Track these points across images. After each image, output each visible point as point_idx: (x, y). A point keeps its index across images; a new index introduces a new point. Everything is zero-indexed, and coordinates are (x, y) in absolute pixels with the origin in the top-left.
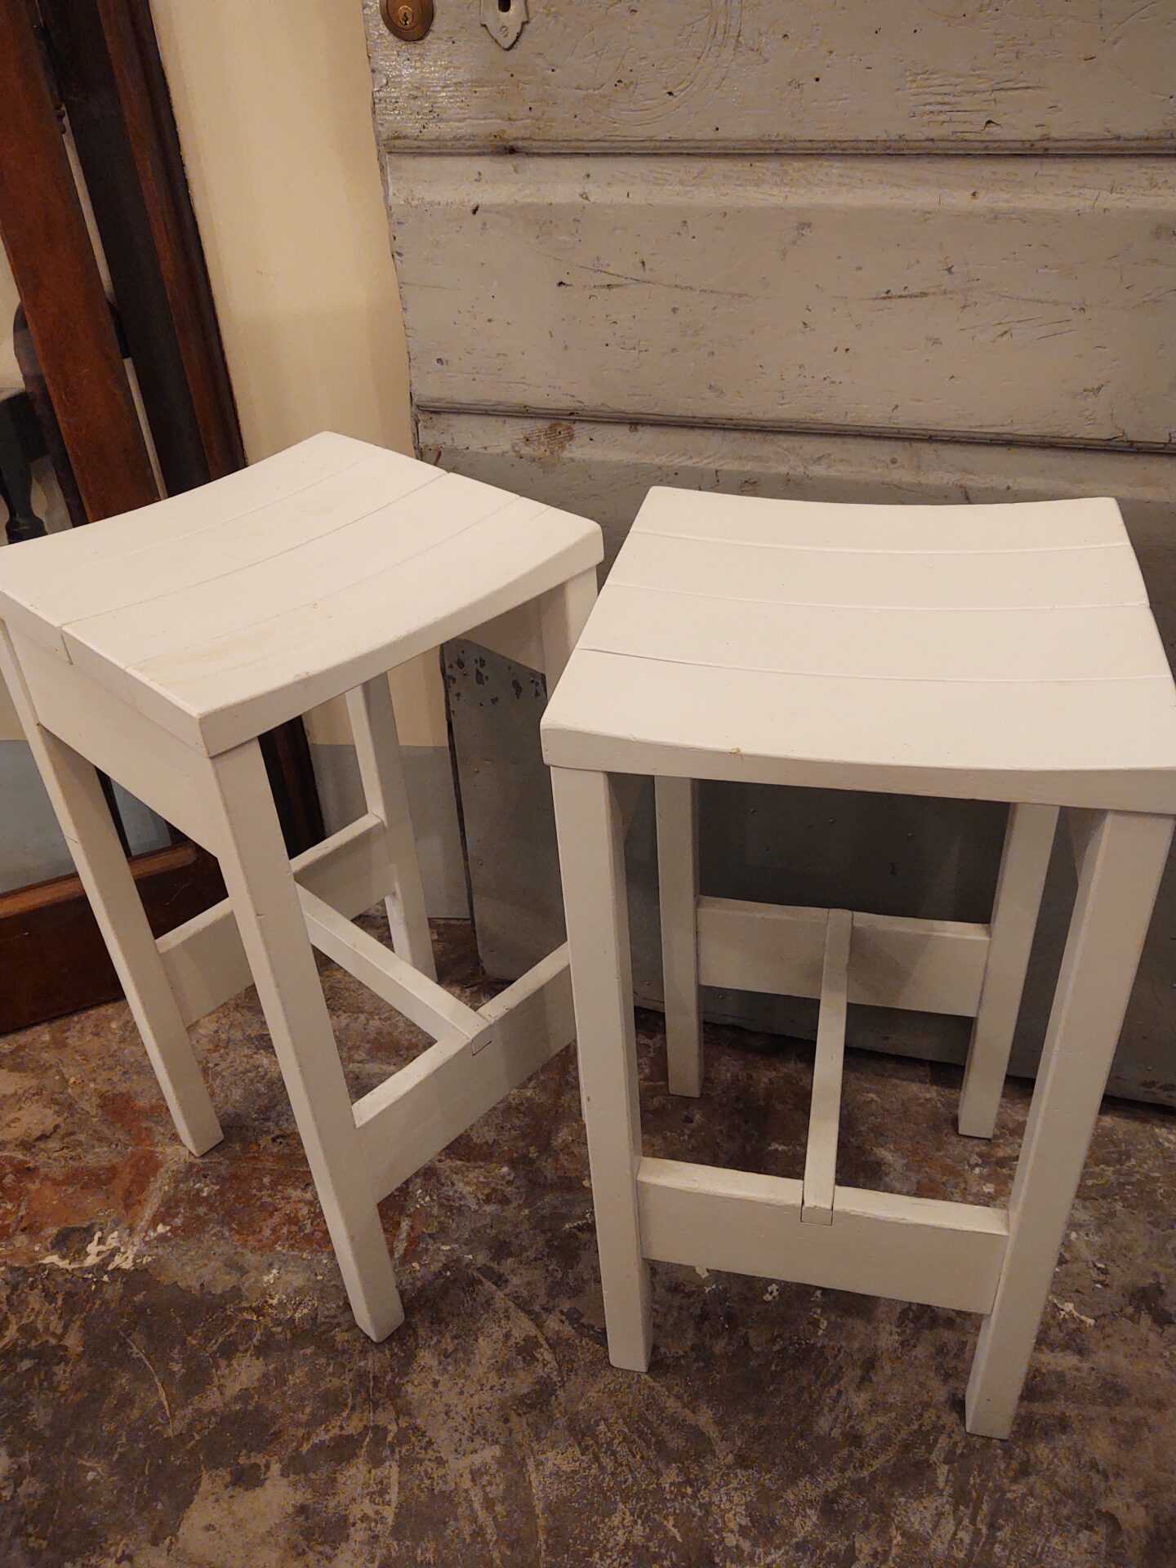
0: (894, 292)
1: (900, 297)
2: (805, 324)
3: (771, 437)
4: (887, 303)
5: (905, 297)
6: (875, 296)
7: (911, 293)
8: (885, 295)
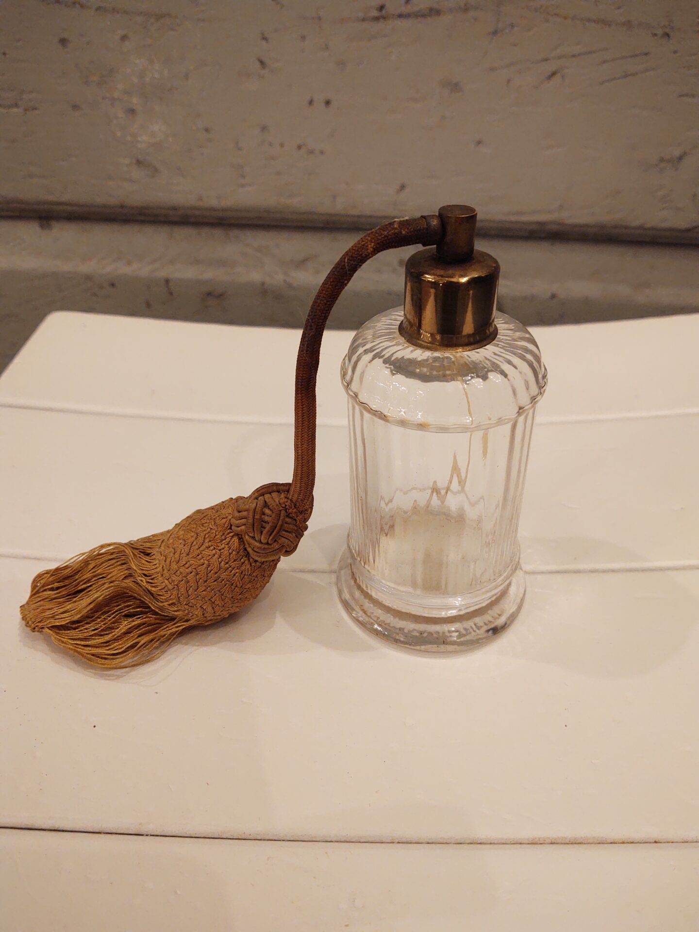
0: (391, 8)
1: (400, 16)
2: (262, 62)
3: (236, 232)
4: (381, 25)
5: (407, 16)
6: (361, 15)
7: (416, 9)
8: (375, 13)
